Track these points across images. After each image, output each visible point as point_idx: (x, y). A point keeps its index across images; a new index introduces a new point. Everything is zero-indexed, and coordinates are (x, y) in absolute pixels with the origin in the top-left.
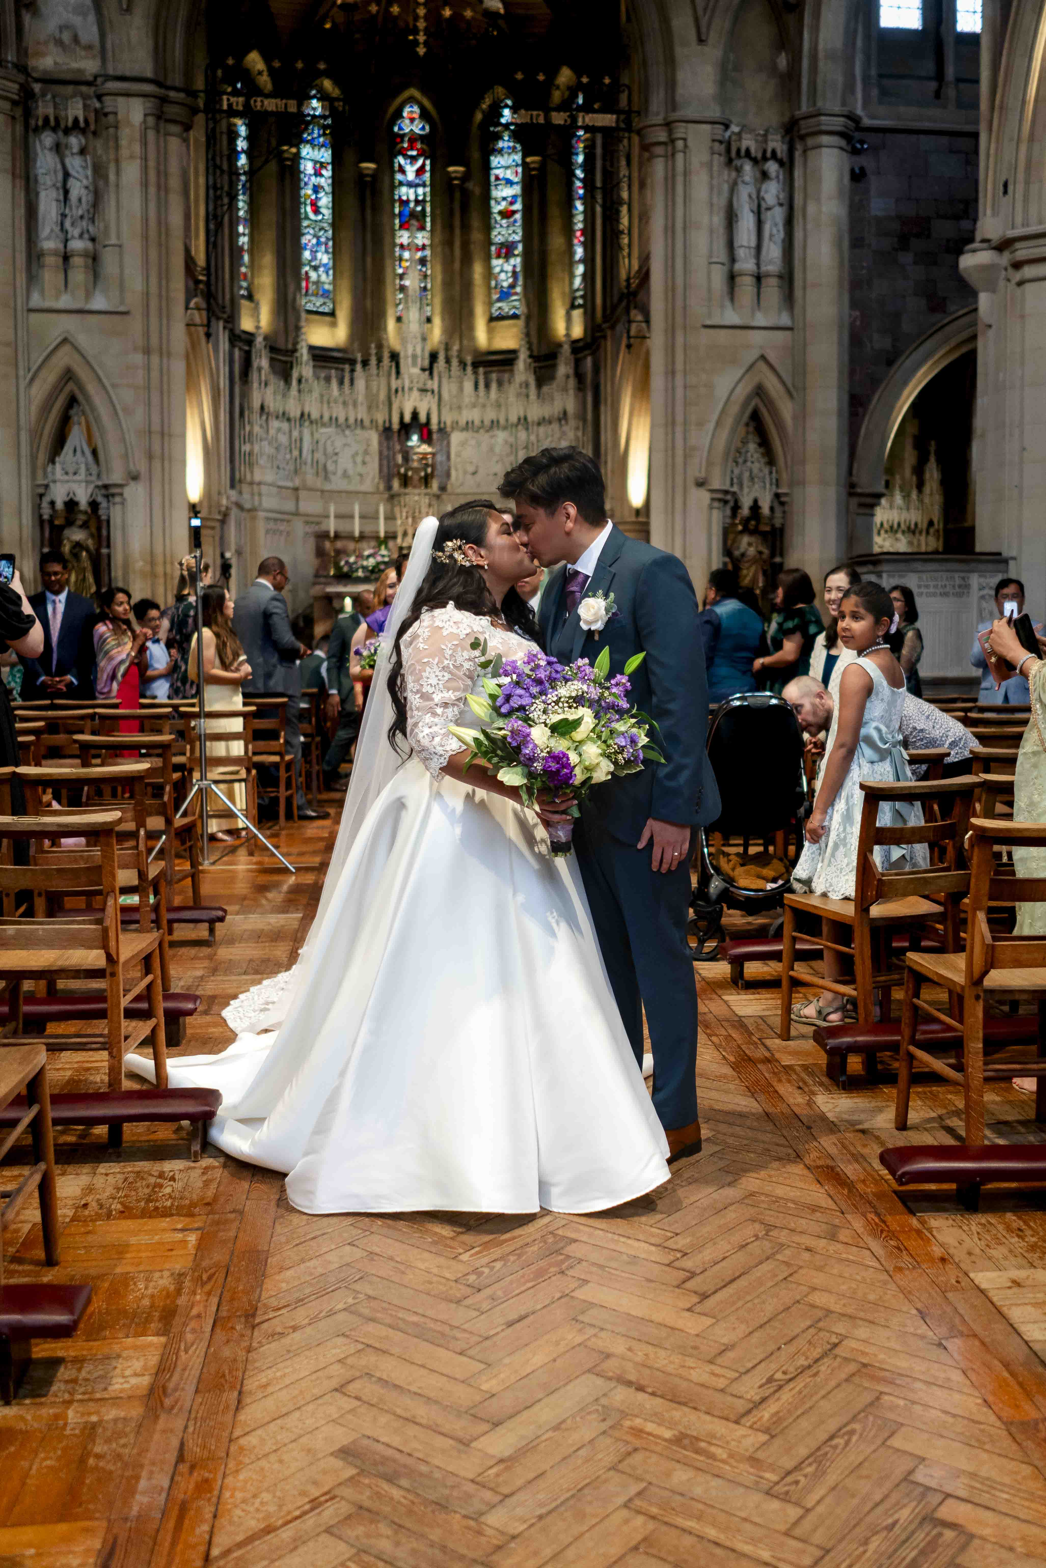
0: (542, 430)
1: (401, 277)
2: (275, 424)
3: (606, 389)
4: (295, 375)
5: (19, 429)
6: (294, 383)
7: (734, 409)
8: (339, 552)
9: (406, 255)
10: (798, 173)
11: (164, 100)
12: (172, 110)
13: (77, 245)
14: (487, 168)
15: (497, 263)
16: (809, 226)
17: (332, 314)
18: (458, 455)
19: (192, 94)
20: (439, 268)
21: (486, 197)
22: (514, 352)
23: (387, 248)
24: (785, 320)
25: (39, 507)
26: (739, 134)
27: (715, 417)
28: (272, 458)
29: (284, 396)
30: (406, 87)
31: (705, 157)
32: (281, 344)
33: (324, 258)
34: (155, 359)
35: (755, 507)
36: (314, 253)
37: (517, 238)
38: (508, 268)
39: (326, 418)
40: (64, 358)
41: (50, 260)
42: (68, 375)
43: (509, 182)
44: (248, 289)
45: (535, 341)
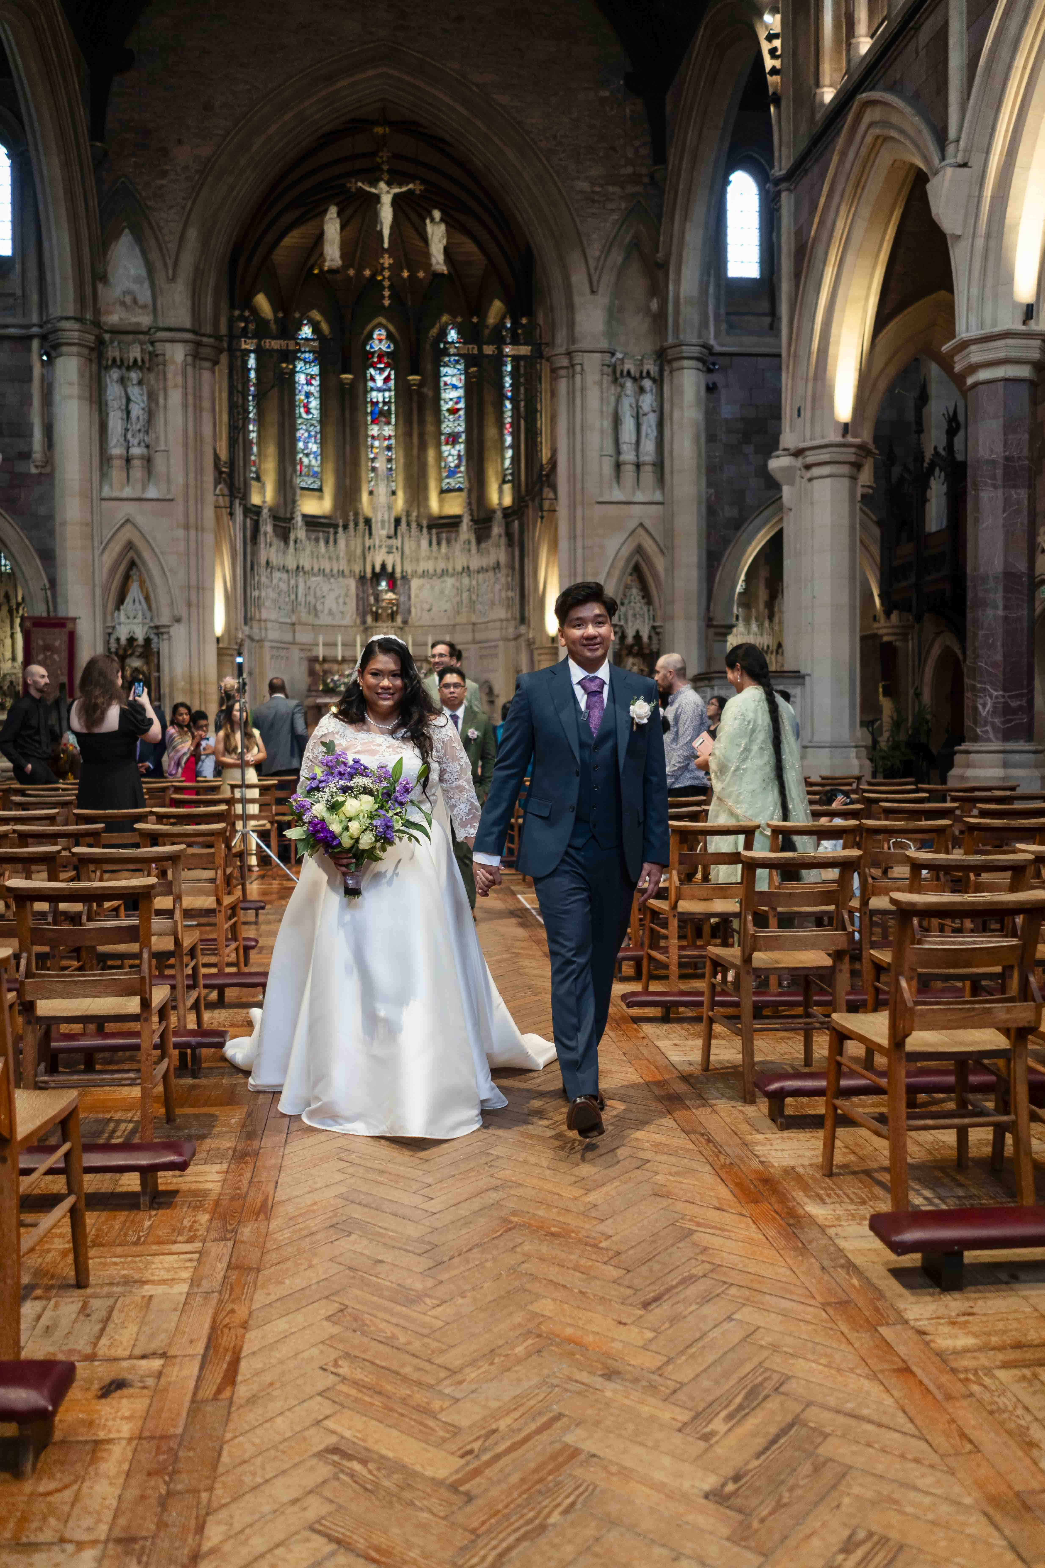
0: (481, 576)
1: (373, 460)
2: (277, 575)
3: (529, 546)
4: (292, 537)
5: (94, 586)
6: (292, 543)
7: (620, 564)
8: (326, 672)
9: (376, 443)
10: (666, 388)
11: (199, 344)
12: (205, 351)
13: (136, 451)
14: (437, 376)
15: (445, 448)
16: (675, 427)
17: (320, 490)
18: (417, 596)
19: (219, 338)
20: (401, 453)
21: (437, 398)
22: (459, 517)
23: (361, 440)
24: (658, 497)
25: (108, 642)
26: (622, 360)
27: (606, 569)
28: (275, 601)
29: (284, 553)
30: (376, 316)
31: (597, 377)
32: (281, 514)
33: (314, 447)
34: (193, 533)
35: (638, 637)
36: (306, 443)
37: (461, 429)
38: (455, 452)
39: (316, 569)
40: (127, 533)
41: (117, 463)
42: (130, 546)
43: (455, 387)
44: (257, 472)
45: (475, 507)
